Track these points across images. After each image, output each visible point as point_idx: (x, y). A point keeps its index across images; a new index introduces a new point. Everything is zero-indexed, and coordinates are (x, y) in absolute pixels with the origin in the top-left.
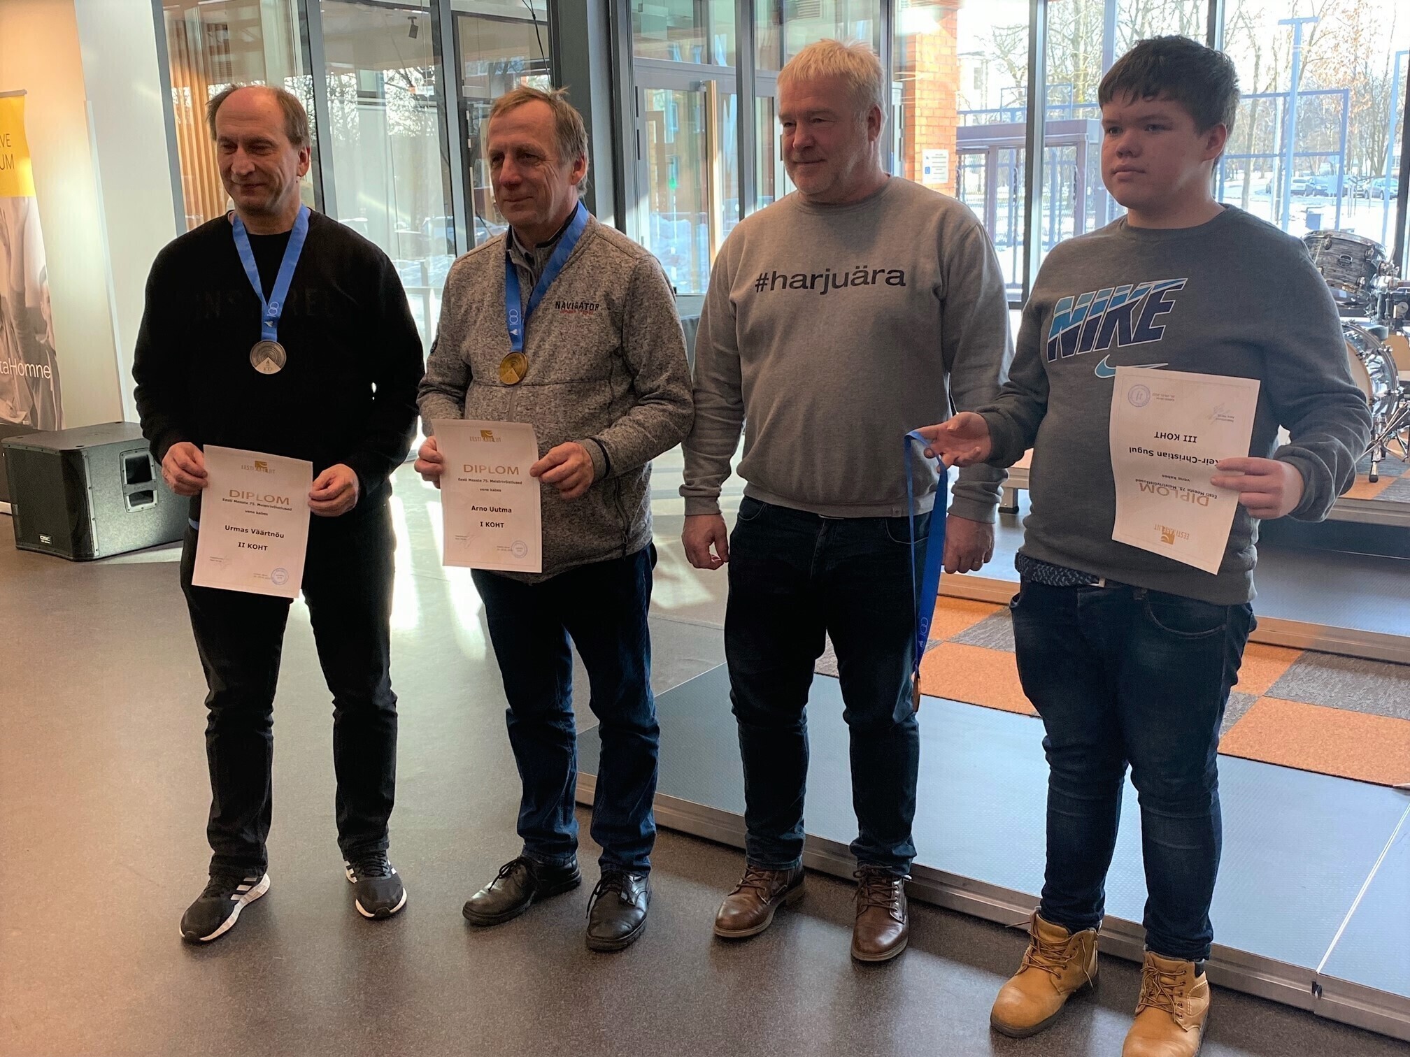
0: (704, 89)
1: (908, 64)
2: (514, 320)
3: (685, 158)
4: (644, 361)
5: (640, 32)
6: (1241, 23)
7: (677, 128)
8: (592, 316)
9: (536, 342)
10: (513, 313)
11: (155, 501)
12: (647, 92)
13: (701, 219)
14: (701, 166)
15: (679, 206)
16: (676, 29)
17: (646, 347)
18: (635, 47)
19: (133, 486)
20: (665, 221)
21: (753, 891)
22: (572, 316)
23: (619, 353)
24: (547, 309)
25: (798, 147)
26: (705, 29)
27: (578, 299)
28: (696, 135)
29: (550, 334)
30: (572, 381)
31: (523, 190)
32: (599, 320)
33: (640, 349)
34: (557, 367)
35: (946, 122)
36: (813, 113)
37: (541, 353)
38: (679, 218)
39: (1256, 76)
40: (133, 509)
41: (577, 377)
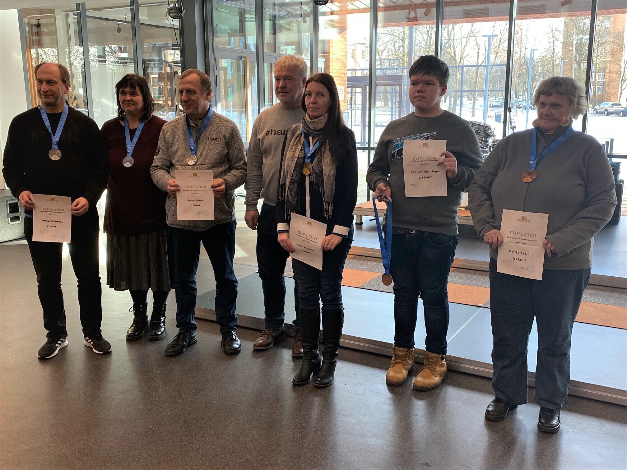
0: (243, 59)
1: (327, 51)
2: (192, 144)
3: (236, 85)
4: (235, 157)
5: (217, 34)
6: (472, 35)
7: (232, 72)
8: (219, 143)
9: (200, 151)
10: (191, 142)
11: (20, 221)
12: (220, 60)
13: (242, 112)
14: (243, 91)
15: (234, 106)
16: (232, 34)
17: (236, 153)
18: (215, 39)
19: (11, 214)
20: (227, 112)
21: (266, 335)
22: (212, 143)
23: (227, 154)
24: (203, 140)
25: (281, 87)
26: (243, 33)
27: (214, 137)
28: (240, 75)
29: (205, 148)
30: (214, 163)
31: (190, 103)
32: (221, 143)
33: (234, 153)
34: (208, 159)
35: (343, 75)
36: (287, 77)
37: (203, 154)
38: (233, 111)
39: (478, 57)
40: (11, 223)
41: (216, 162)
